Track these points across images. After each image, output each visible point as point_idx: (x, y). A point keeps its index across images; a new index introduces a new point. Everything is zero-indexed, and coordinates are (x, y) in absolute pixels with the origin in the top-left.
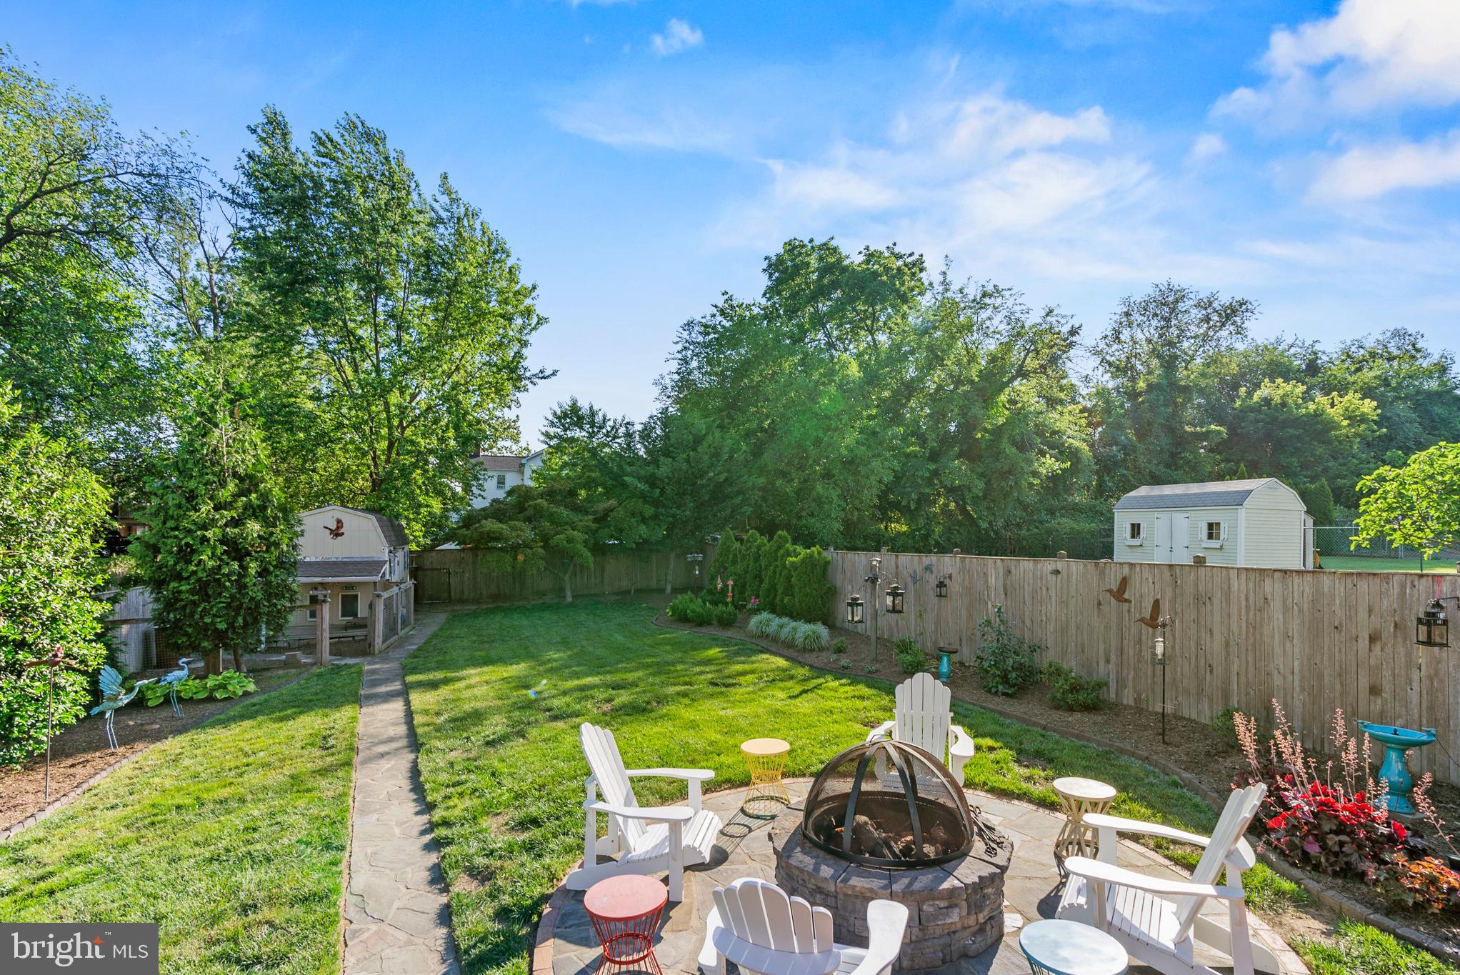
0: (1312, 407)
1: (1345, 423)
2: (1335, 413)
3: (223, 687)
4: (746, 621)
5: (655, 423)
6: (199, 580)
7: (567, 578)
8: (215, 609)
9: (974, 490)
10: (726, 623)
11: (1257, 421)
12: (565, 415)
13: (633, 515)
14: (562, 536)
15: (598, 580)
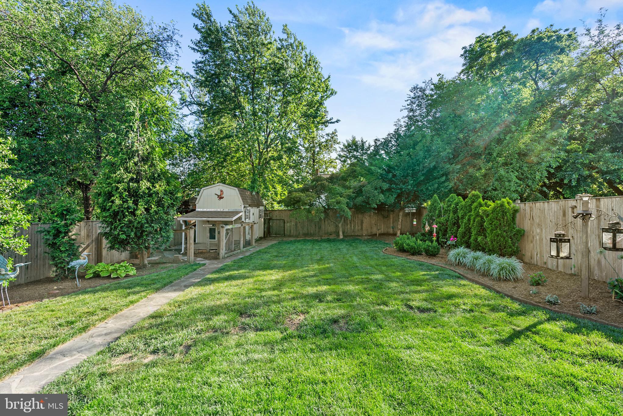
3: (116, 271)
4: (446, 254)
5: (391, 138)
7: (340, 225)
10: (431, 254)
12: (349, 145)
13: (376, 189)
15: (360, 228)
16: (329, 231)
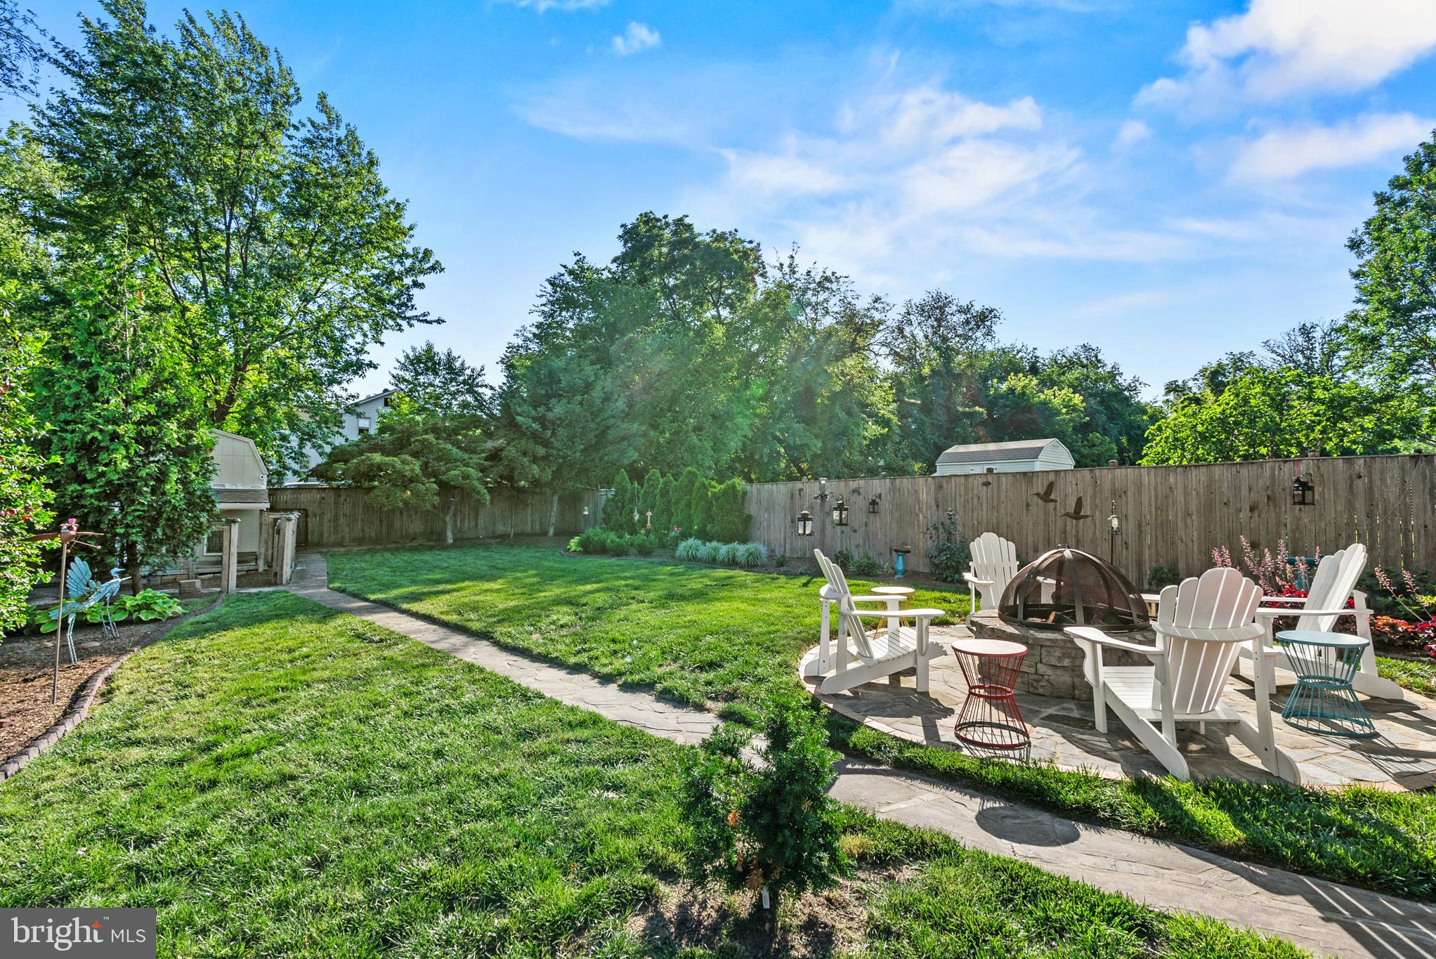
0: (1043, 397)
1: (1064, 410)
2: (1057, 402)
3: (147, 607)
4: (673, 547)
6: (109, 483)
7: (448, 519)
8: (130, 518)
9: (814, 449)
10: (647, 551)
11: (1006, 406)
12: (418, 360)
13: (525, 454)
14: (457, 472)
15: (472, 524)
16: (411, 532)
